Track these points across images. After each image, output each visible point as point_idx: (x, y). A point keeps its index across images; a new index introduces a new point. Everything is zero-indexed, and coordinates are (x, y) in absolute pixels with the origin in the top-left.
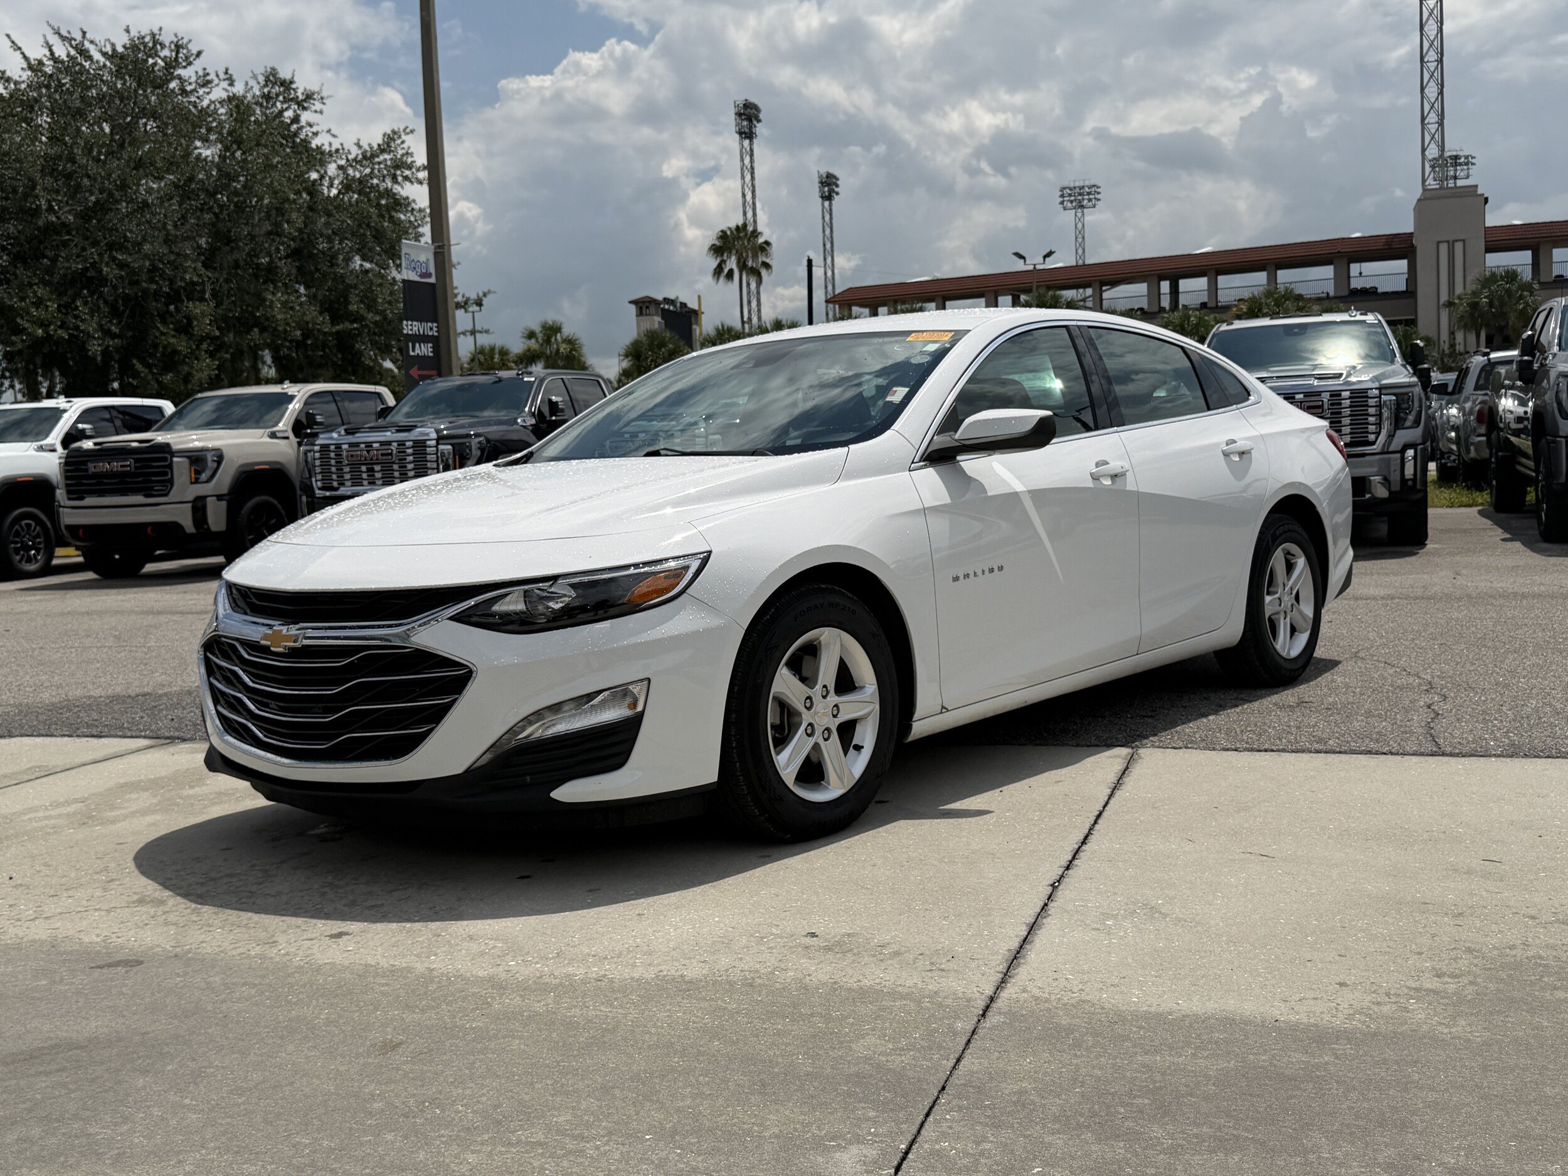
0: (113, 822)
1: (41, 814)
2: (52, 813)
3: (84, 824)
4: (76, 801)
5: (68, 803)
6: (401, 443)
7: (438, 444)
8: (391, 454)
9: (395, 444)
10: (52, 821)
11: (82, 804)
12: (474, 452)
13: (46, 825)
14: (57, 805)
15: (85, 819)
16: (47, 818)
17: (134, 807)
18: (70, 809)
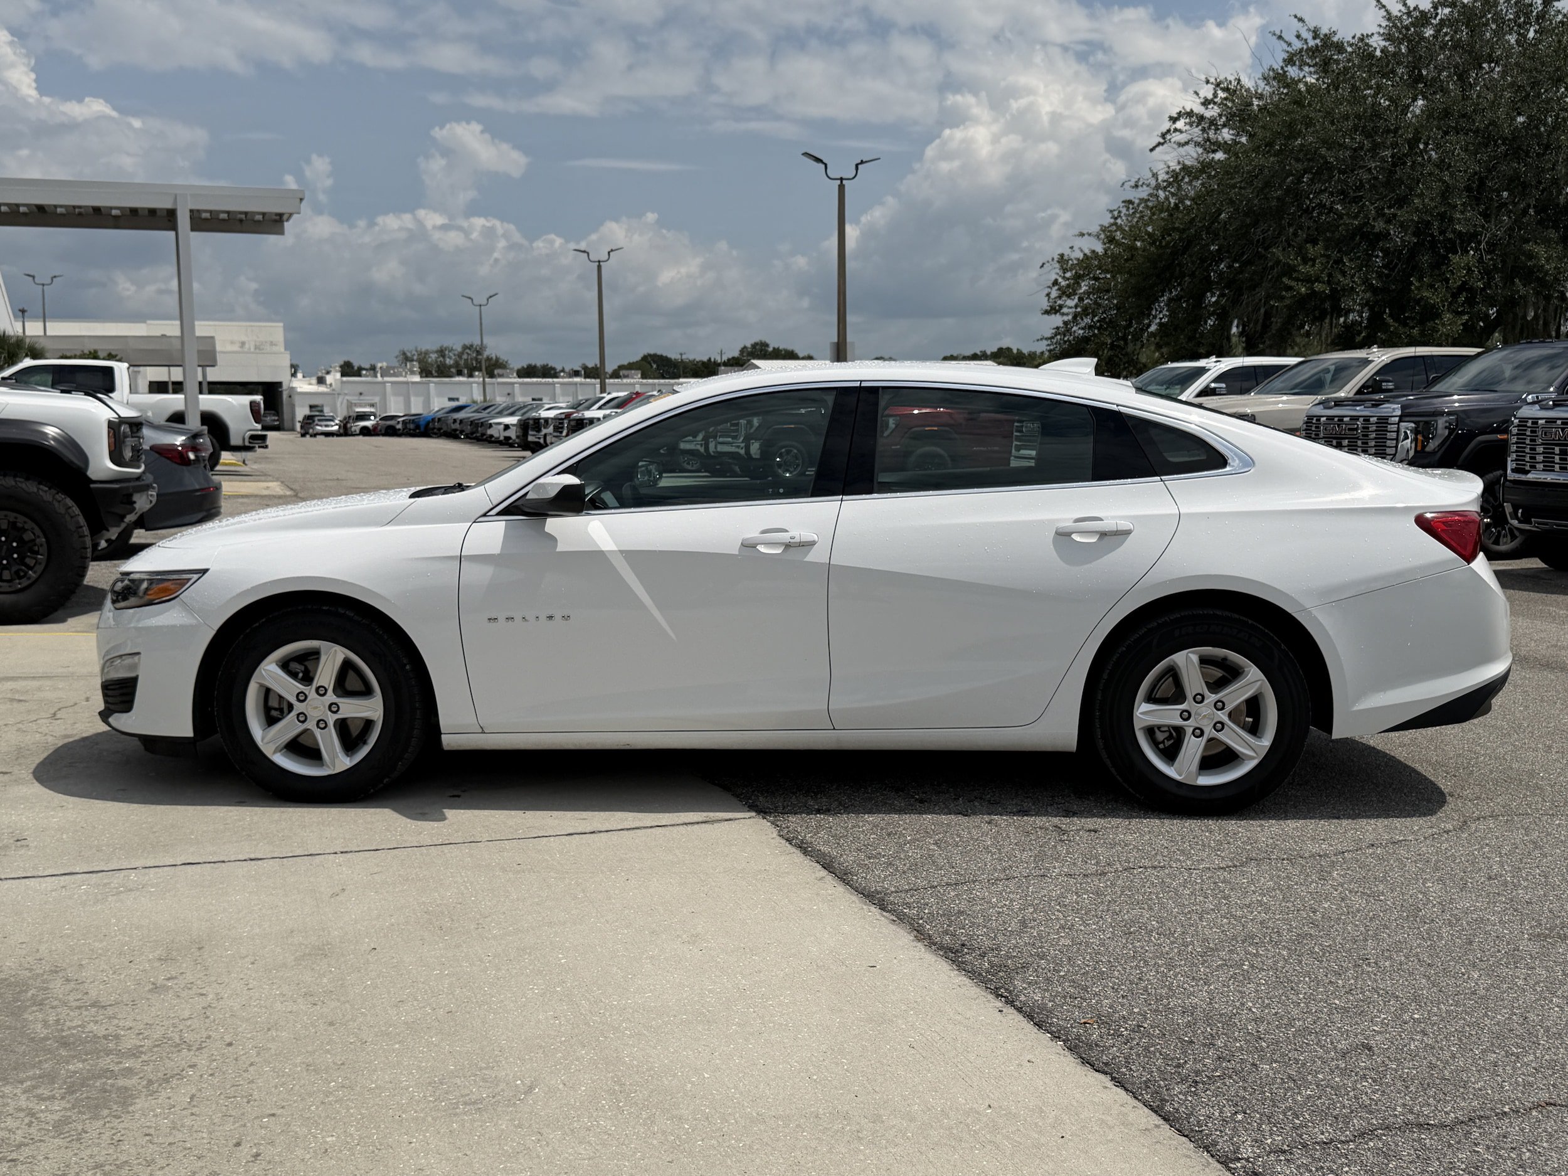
6: (1367, 419)
7: (1400, 421)
8: (1356, 429)
9: (1361, 419)
12: (1440, 431)
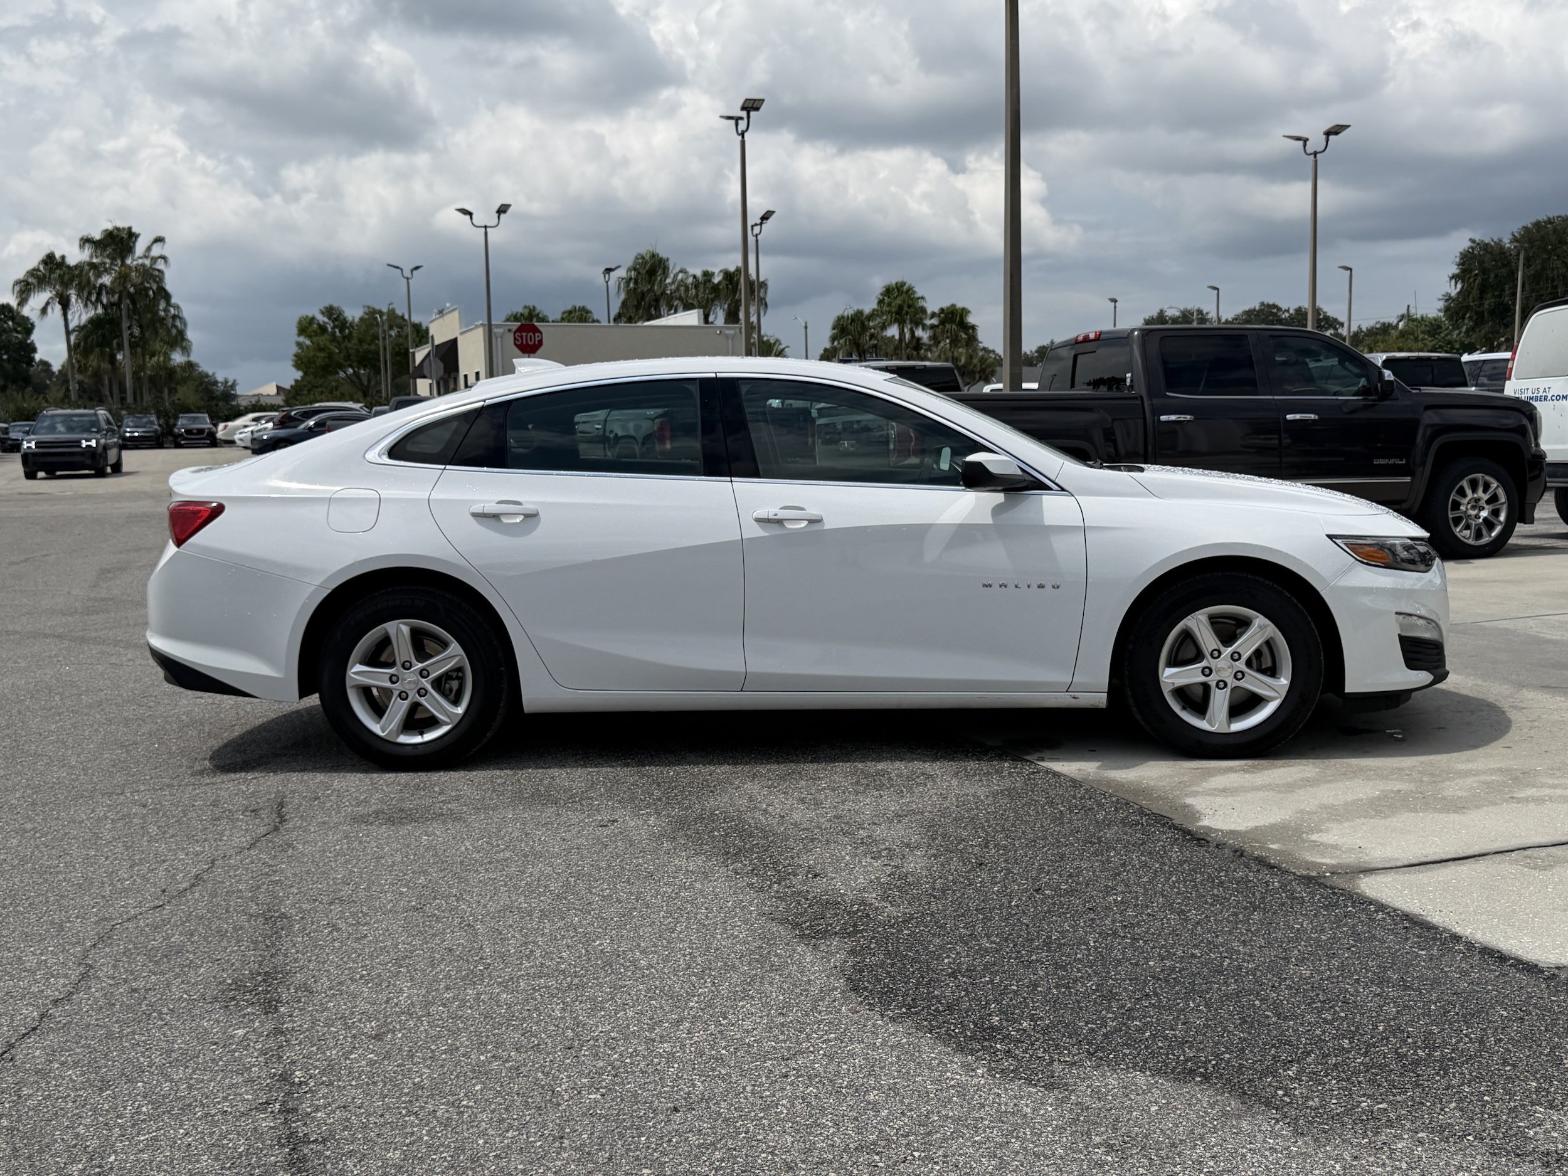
0: (1500, 770)
1: (1559, 792)
2: (1547, 791)
3: (1524, 773)
4: (1519, 801)
5: (1527, 800)
10: (1550, 782)
11: (1516, 795)
13: (1558, 778)
14: (1539, 801)
15: (1522, 778)
16: (1554, 787)
17: (1469, 781)
18: (1530, 792)
